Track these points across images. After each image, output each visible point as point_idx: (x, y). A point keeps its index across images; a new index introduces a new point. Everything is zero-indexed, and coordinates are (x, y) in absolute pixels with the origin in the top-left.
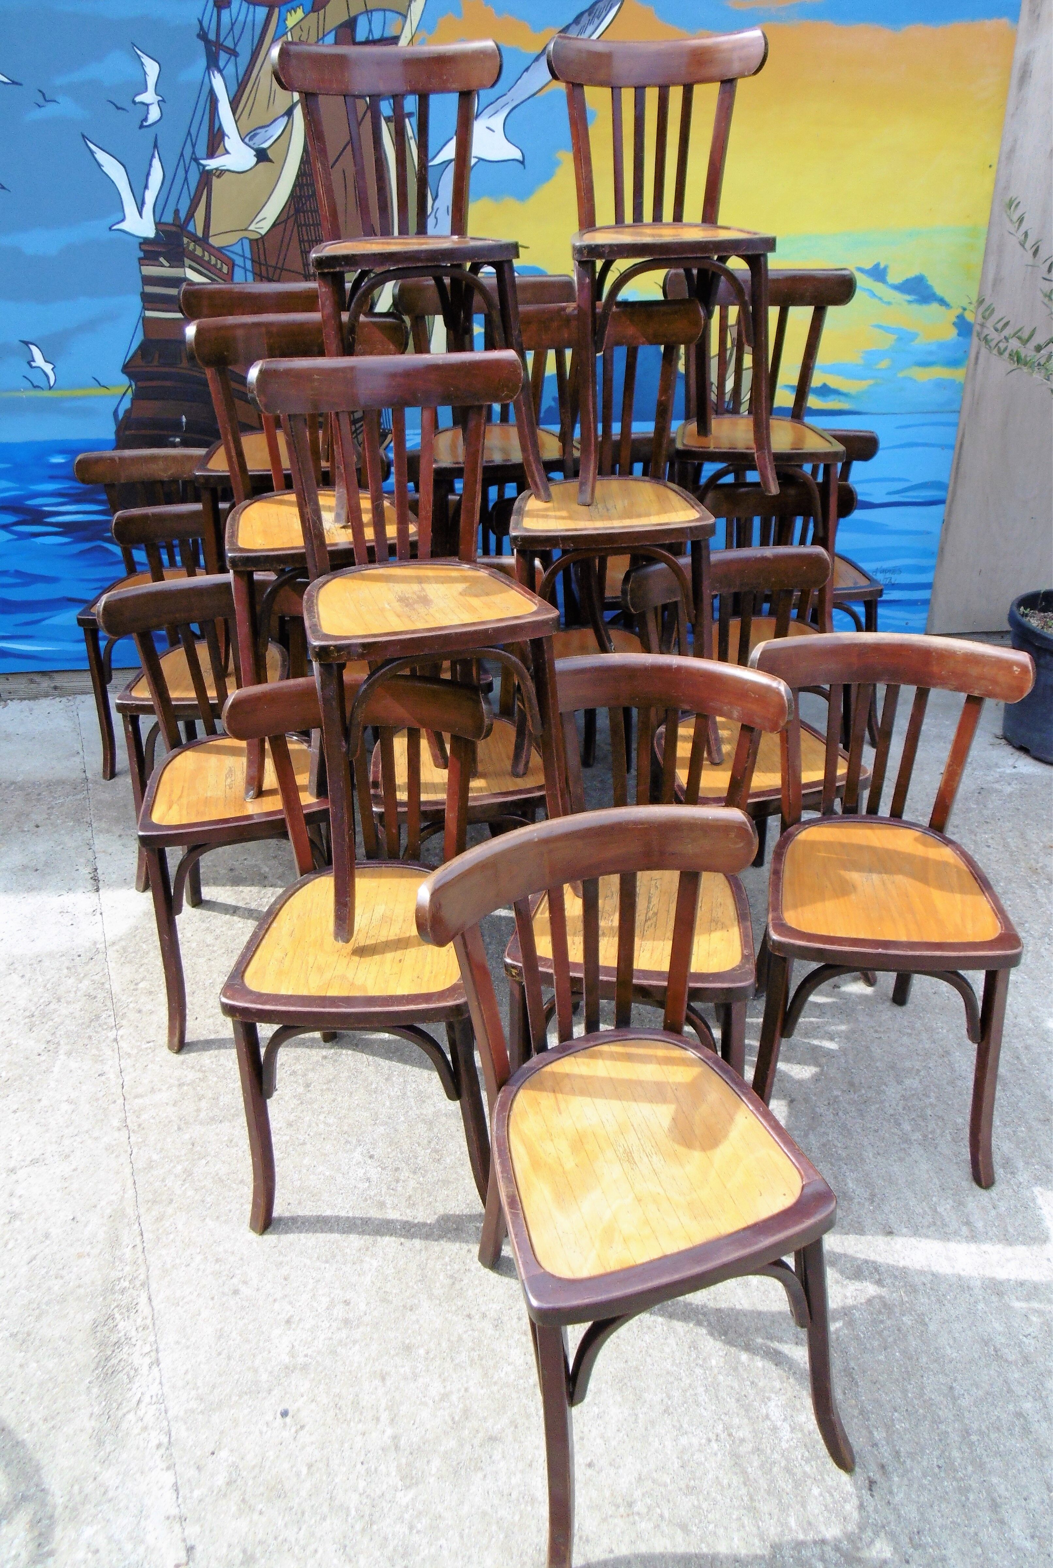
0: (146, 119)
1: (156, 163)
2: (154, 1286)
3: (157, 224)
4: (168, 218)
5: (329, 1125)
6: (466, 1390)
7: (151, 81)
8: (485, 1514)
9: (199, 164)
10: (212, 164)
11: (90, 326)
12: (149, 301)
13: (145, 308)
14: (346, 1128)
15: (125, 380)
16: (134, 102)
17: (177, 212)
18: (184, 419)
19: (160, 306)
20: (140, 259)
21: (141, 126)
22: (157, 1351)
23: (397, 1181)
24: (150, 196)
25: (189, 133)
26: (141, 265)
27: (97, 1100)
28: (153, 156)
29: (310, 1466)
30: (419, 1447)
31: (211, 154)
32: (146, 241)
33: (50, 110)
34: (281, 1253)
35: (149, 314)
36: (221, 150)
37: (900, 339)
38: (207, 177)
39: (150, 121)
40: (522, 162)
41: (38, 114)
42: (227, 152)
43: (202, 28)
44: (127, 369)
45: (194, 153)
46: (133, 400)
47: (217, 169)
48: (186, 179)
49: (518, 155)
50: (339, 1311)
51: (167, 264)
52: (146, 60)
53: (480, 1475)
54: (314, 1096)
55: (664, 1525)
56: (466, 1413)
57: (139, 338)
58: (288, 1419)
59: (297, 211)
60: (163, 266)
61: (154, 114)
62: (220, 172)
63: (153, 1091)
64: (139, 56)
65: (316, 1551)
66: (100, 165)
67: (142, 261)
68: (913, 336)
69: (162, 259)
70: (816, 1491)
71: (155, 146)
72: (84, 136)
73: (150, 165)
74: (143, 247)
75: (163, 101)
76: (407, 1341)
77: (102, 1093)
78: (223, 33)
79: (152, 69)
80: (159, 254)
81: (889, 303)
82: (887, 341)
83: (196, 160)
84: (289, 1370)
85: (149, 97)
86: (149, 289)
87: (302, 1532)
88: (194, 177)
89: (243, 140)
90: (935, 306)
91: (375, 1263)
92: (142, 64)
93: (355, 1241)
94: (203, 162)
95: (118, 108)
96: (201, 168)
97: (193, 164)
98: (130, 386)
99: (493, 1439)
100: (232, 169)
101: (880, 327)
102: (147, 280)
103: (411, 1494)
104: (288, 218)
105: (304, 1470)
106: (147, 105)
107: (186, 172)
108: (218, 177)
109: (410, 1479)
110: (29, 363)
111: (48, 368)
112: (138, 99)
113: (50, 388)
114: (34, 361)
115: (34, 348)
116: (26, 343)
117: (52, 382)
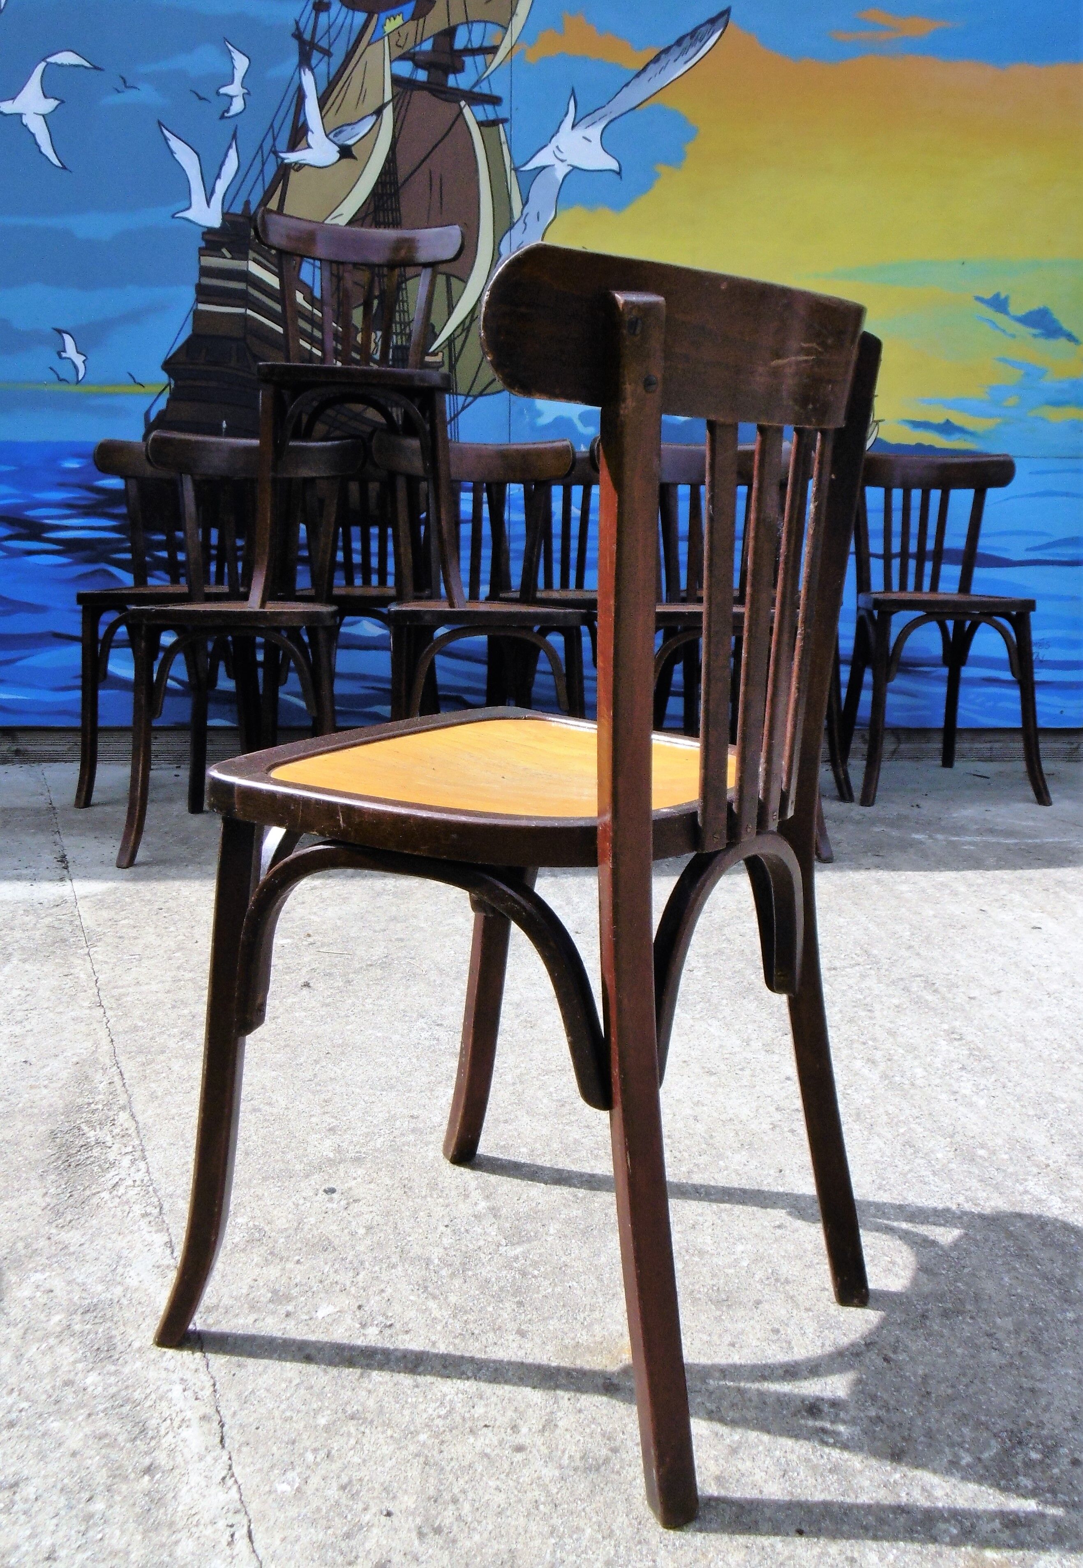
0: (228, 111)
1: (233, 153)
2: (138, 1108)
4: (238, 209)
7: (239, 75)
9: (277, 157)
10: (291, 157)
12: (204, 293)
13: (198, 301)
15: (164, 378)
16: (218, 93)
17: (247, 203)
18: (224, 425)
19: (216, 299)
20: (200, 249)
22: (143, 1151)
25: (272, 126)
26: (201, 255)
28: (230, 147)
31: (293, 147)
32: (210, 231)
35: (202, 307)
36: (303, 143)
38: (284, 171)
39: (232, 113)
40: (619, 173)
42: (309, 147)
43: (298, 28)
44: (169, 366)
45: (274, 145)
46: (169, 401)
47: (296, 163)
48: (262, 171)
49: (615, 166)
51: (228, 255)
52: (237, 55)
57: (187, 332)
59: (377, 209)
60: (225, 257)
61: (237, 106)
62: (299, 166)
64: (230, 51)
66: (172, 152)
67: (202, 252)
69: (224, 251)
71: (234, 137)
72: (160, 124)
73: (226, 155)
74: (207, 237)
75: (249, 93)
78: (319, 33)
79: (241, 63)
80: (223, 245)
83: (276, 153)
85: (235, 89)
86: (206, 281)
88: (271, 170)
89: (327, 136)
92: (232, 58)
94: (282, 155)
96: (279, 161)
97: (272, 156)
98: (169, 384)
100: (312, 163)
102: (205, 272)
104: (366, 216)
106: (232, 97)
107: (263, 164)
108: (297, 170)
110: (59, 354)
111: (79, 360)
112: (222, 91)
113: (78, 382)
114: (65, 351)
115: (67, 338)
116: (60, 332)
117: (81, 376)
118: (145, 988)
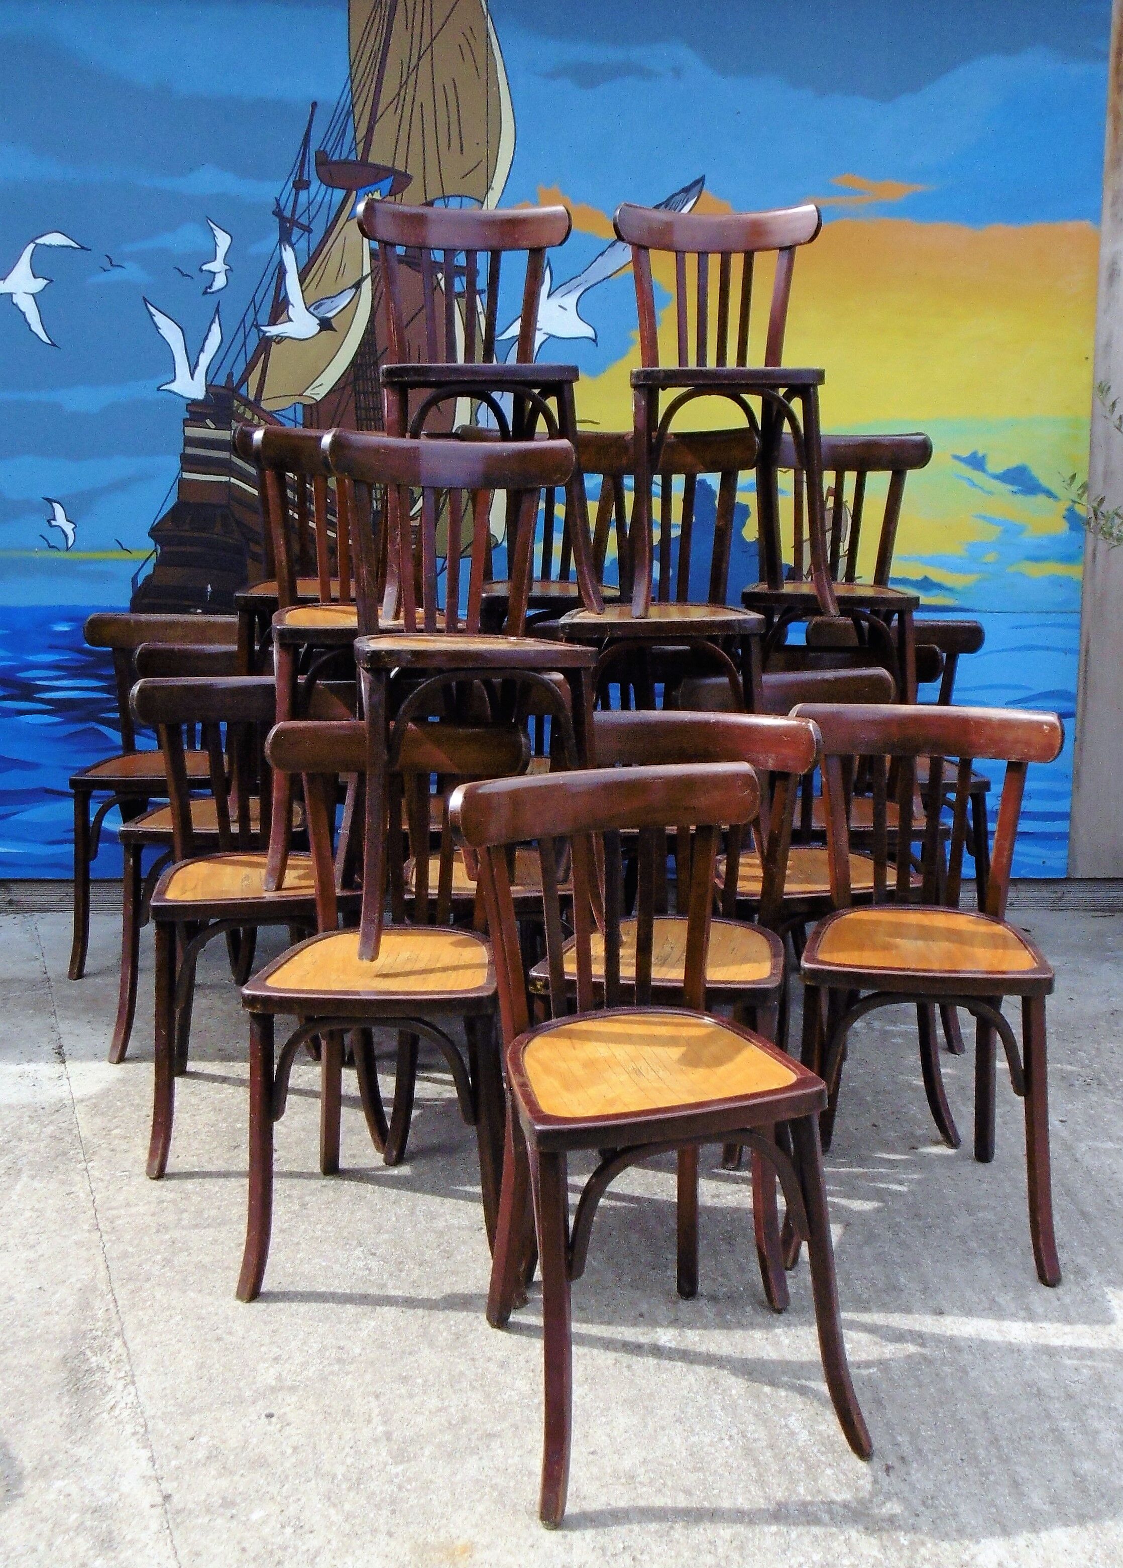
0: (210, 287)
1: (216, 328)
2: (128, 1335)
3: (208, 387)
4: (221, 381)
5: (327, 1232)
6: (466, 1405)
7: (221, 252)
8: (477, 1481)
9: (259, 330)
10: (273, 331)
11: (122, 485)
12: (188, 463)
13: (183, 470)
14: (345, 1234)
15: (150, 544)
16: (201, 270)
17: (230, 375)
18: (209, 589)
19: (201, 468)
20: (185, 420)
21: (205, 293)
22: (133, 1376)
23: (401, 1271)
24: (205, 360)
25: (253, 300)
26: (185, 426)
27: (66, 1210)
28: (213, 322)
29: (295, 1449)
30: (413, 1439)
31: (273, 322)
32: (194, 402)
33: (116, 275)
34: (269, 1315)
35: (186, 475)
36: (283, 317)
37: (1006, 531)
38: (266, 343)
39: (214, 288)
41: (101, 278)
42: (290, 320)
43: (278, 204)
44: (155, 532)
45: (255, 319)
46: (155, 566)
47: (277, 336)
48: (244, 344)
49: (590, 333)
50: (332, 1353)
51: (212, 426)
52: (219, 233)
53: (476, 1457)
54: (310, 1212)
55: (665, 1490)
56: (464, 1420)
57: (173, 500)
58: (273, 1420)
59: (356, 379)
60: (210, 428)
61: (220, 282)
62: (280, 339)
63: (128, 1205)
64: (211, 228)
65: (299, 1500)
66: (157, 328)
67: (186, 423)
68: (1020, 530)
69: (208, 421)
70: (829, 1472)
71: (217, 311)
72: (145, 299)
73: (209, 330)
74: (190, 409)
75: (231, 270)
76: (404, 1374)
77: (70, 1206)
78: (299, 211)
79: (223, 241)
80: (206, 416)
81: (990, 493)
82: (992, 533)
83: (257, 327)
84: (273, 1390)
85: (217, 266)
86: (190, 451)
87: (285, 1488)
88: (253, 342)
89: (307, 309)
90: (1041, 499)
91: (373, 1323)
92: (215, 236)
93: (351, 1310)
94: (263, 328)
95: (184, 275)
96: (261, 334)
97: (254, 330)
98: (156, 550)
99: (491, 1436)
100: (293, 336)
101: (984, 518)
102: (189, 442)
103: (400, 1468)
104: (346, 385)
105: (289, 1451)
106: (215, 273)
107: (245, 338)
108: (278, 343)
109: (400, 1456)
110: (49, 522)
111: (68, 528)
112: (205, 267)
113: (68, 549)
114: (54, 519)
115: (57, 507)
116: (50, 501)
117: (70, 545)
118: (134, 1210)
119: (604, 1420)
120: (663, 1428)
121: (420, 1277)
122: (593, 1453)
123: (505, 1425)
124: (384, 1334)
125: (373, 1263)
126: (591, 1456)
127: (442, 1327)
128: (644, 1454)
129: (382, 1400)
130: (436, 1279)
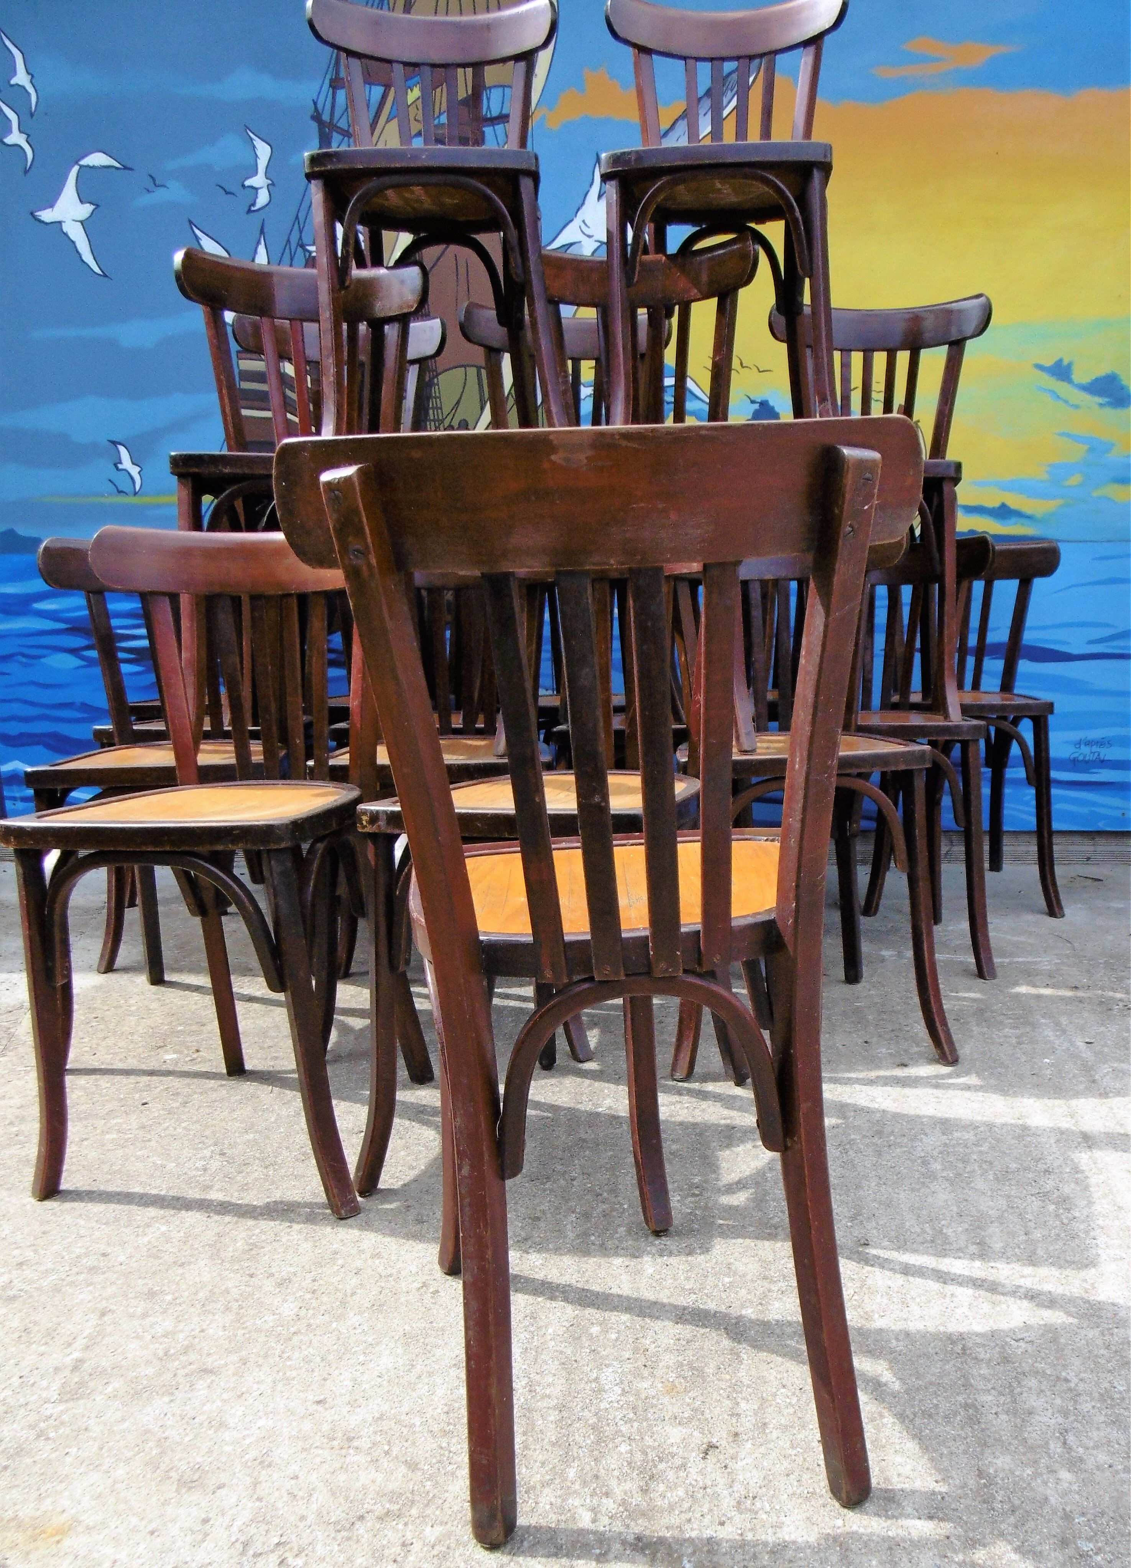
0: (253, 204)
1: (262, 251)
7: (262, 165)
8: (146, 1432)
9: (306, 253)
11: (182, 424)
16: (243, 186)
19: (254, 403)
20: (236, 352)
21: (249, 211)
25: (297, 218)
26: (236, 358)
28: (259, 242)
33: (160, 195)
35: (243, 412)
37: (1091, 450)
39: (257, 206)
41: (146, 199)
43: (316, 109)
45: (302, 241)
52: (258, 143)
56: (187, 1350)
61: (263, 198)
64: (251, 139)
67: (238, 355)
68: (1109, 448)
71: (262, 232)
72: (191, 222)
73: (256, 252)
76: (157, 1289)
78: (338, 112)
79: (264, 152)
81: (1077, 407)
82: (1078, 452)
83: (304, 249)
85: (259, 180)
86: (246, 385)
88: (299, 264)
91: (164, 1229)
92: (254, 147)
94: (311, 251)
95: (227, 193)
96: (309, 257)
97: (301, 252)
101: (1068, 435)
102: (244, 375)
106: (256, 189)
107: (292, 259)
110: (115, 465)
111: (134, 471)
112: (247, 183)
113: (136, 494)
114: (121, 463)
115: (122, 449)
116: (115, 443)
117: (137, 488)
119: (362, 1358)
120: (430, 1374)
121: (256, 1179)
122: (319, 1402)
123: (234, 1358)
124: (168, 1240)
125: (215, 1165)
126: (315, 1407)
127: (244, 1235)
128: (386, 1407)
129: (106, 1318)
130: (273, 1183)
